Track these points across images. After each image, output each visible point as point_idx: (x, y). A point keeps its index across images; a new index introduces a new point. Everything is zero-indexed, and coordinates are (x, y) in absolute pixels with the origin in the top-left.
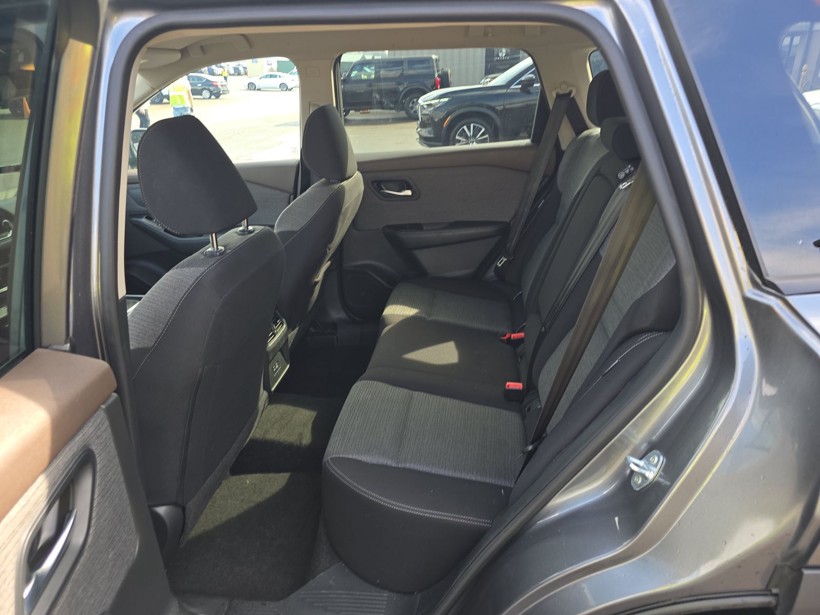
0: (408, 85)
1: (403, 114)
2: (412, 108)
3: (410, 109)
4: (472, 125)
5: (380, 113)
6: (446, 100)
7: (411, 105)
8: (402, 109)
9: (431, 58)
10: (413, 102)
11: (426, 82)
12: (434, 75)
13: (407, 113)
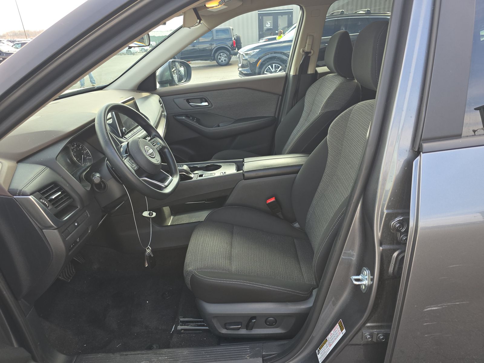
0: (217, 46)
1: (214, 63)
2: (220, 59)
3: (219, 59)
4: (274, 65)
5: (200, 63)
6: (258, 50)
7: (219, 57)
8: (214, 60)
9: (230, 28)
10: (220, 56)
11: (227, 43)
12: (232, 38)
13: (217, 62)
